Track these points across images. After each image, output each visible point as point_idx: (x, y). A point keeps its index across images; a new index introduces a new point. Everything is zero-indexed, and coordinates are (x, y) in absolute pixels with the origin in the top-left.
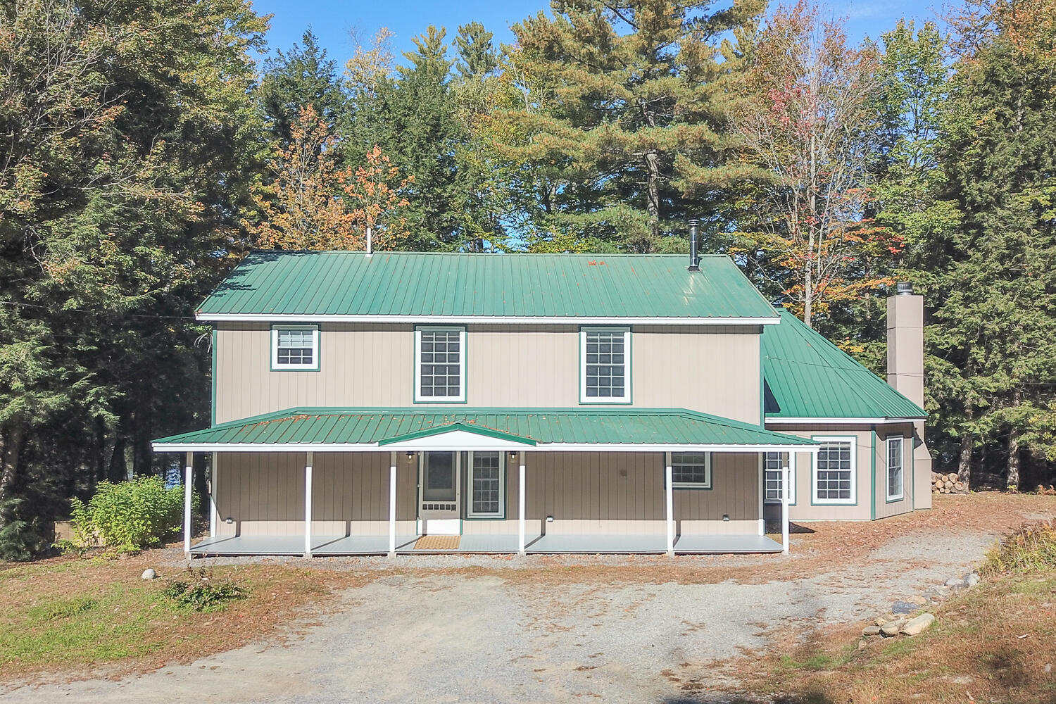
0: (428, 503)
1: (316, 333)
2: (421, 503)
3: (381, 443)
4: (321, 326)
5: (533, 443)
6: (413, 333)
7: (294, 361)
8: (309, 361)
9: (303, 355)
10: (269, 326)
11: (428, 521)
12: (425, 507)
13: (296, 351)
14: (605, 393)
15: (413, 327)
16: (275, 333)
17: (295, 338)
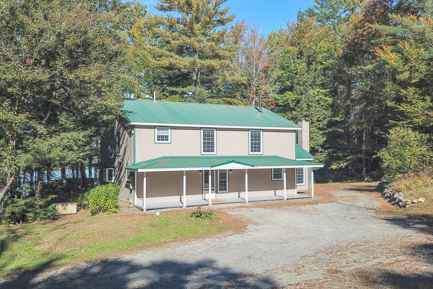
0: (206, 188)
1: (170, 130)
2: (204, 188)
3: (212, 167)
4: (172, 128)
5: (253, 166)
6: (200, 131)
7: (162, 140)
8: (167, 140)
9: (165, 138)
10: (154, 127)
11: (206, 194)
12: (205, 190)
13: (162, 136)
14: (255, 151)
15: (200, 129)
16: (156, 129)
17: (163, 132)
